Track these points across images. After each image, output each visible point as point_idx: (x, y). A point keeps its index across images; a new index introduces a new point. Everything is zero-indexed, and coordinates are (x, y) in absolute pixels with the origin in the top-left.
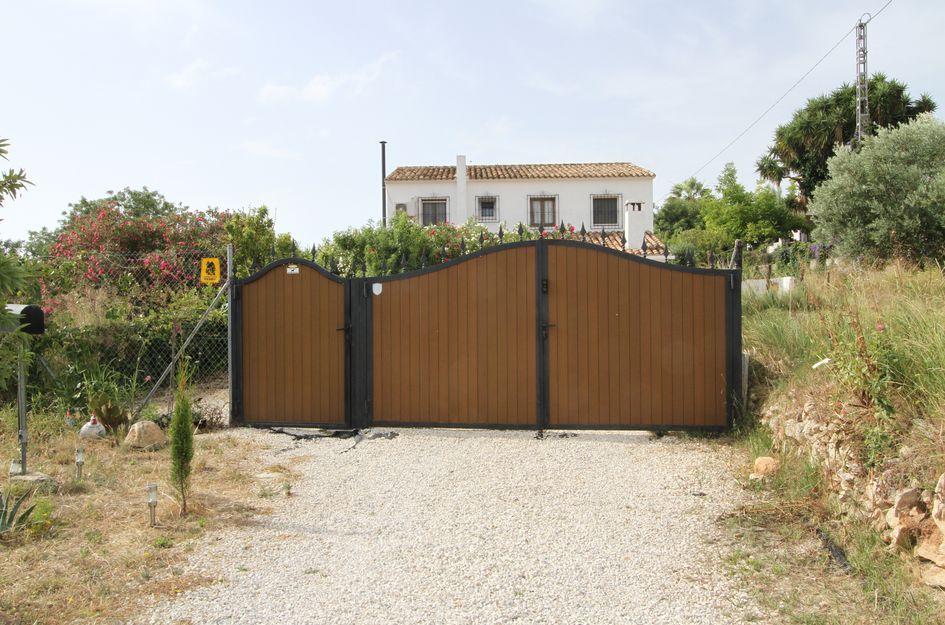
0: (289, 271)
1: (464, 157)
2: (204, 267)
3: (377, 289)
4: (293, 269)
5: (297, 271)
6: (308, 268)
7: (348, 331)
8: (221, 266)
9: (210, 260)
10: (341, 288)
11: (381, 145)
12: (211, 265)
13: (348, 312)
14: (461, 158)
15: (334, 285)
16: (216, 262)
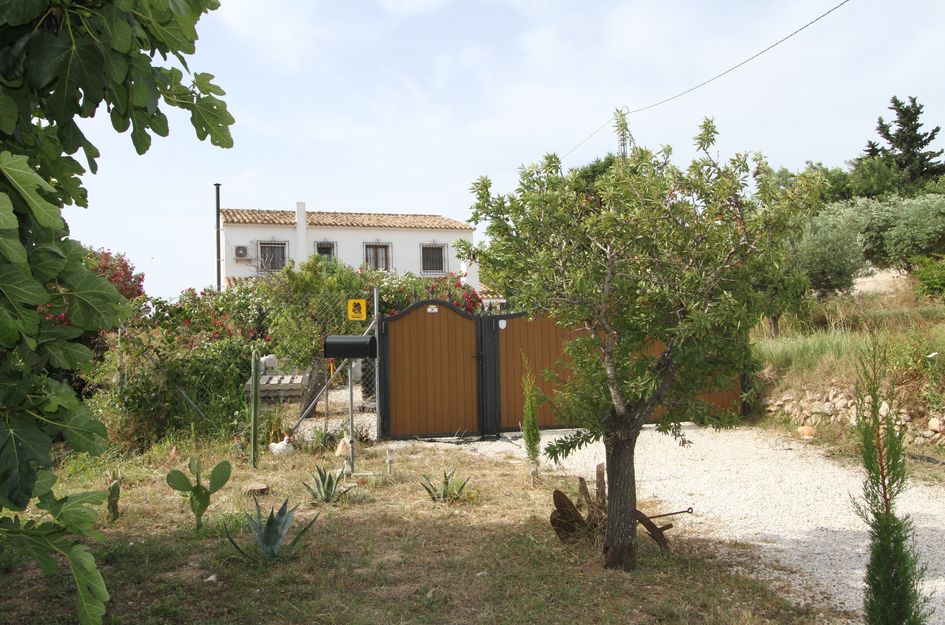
0: (429, 310)
1: (304, 204)
2: (351, 307)
3: (503, 324)
4: (432, 309)
5: (436, 310)
6: (445, 309)
7: (479, 358)
8: (368, 307)
9: (357, 301)
10: (473, 323)
11: (215, 187)
12: (357, 306)
13: (480, 342)
14: (301, 205)
15: (467, 322)
16: (363, 303)
